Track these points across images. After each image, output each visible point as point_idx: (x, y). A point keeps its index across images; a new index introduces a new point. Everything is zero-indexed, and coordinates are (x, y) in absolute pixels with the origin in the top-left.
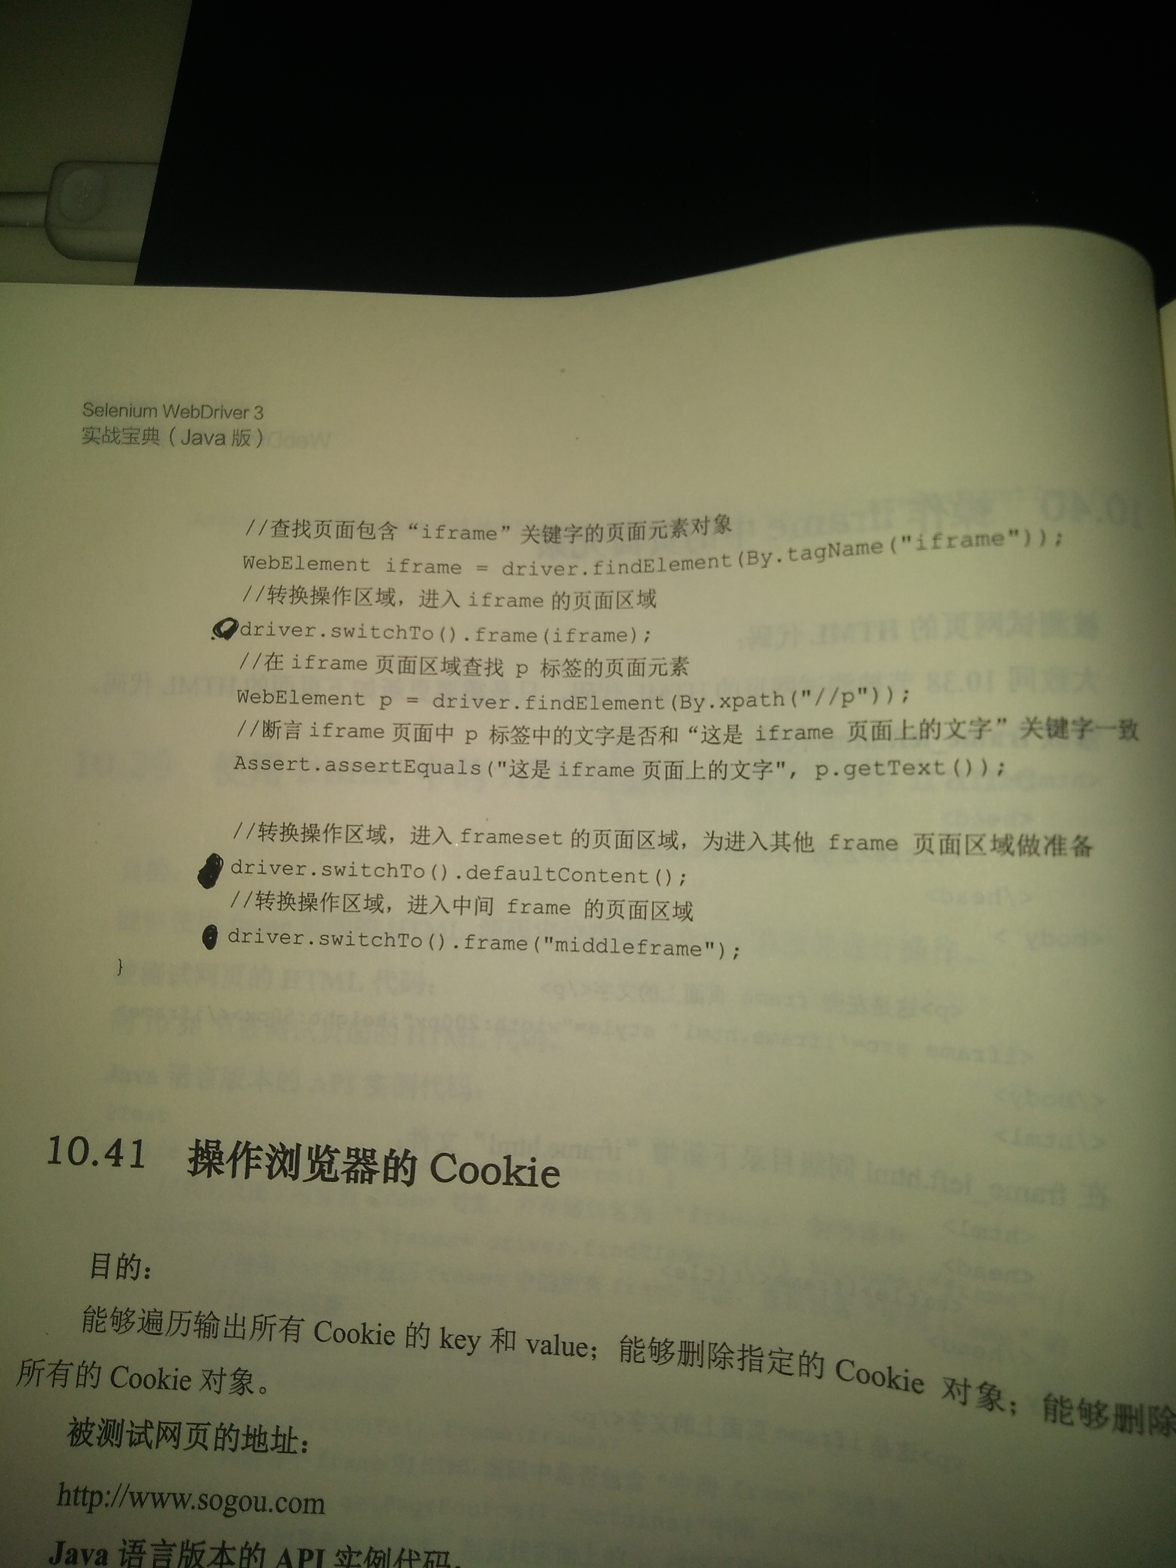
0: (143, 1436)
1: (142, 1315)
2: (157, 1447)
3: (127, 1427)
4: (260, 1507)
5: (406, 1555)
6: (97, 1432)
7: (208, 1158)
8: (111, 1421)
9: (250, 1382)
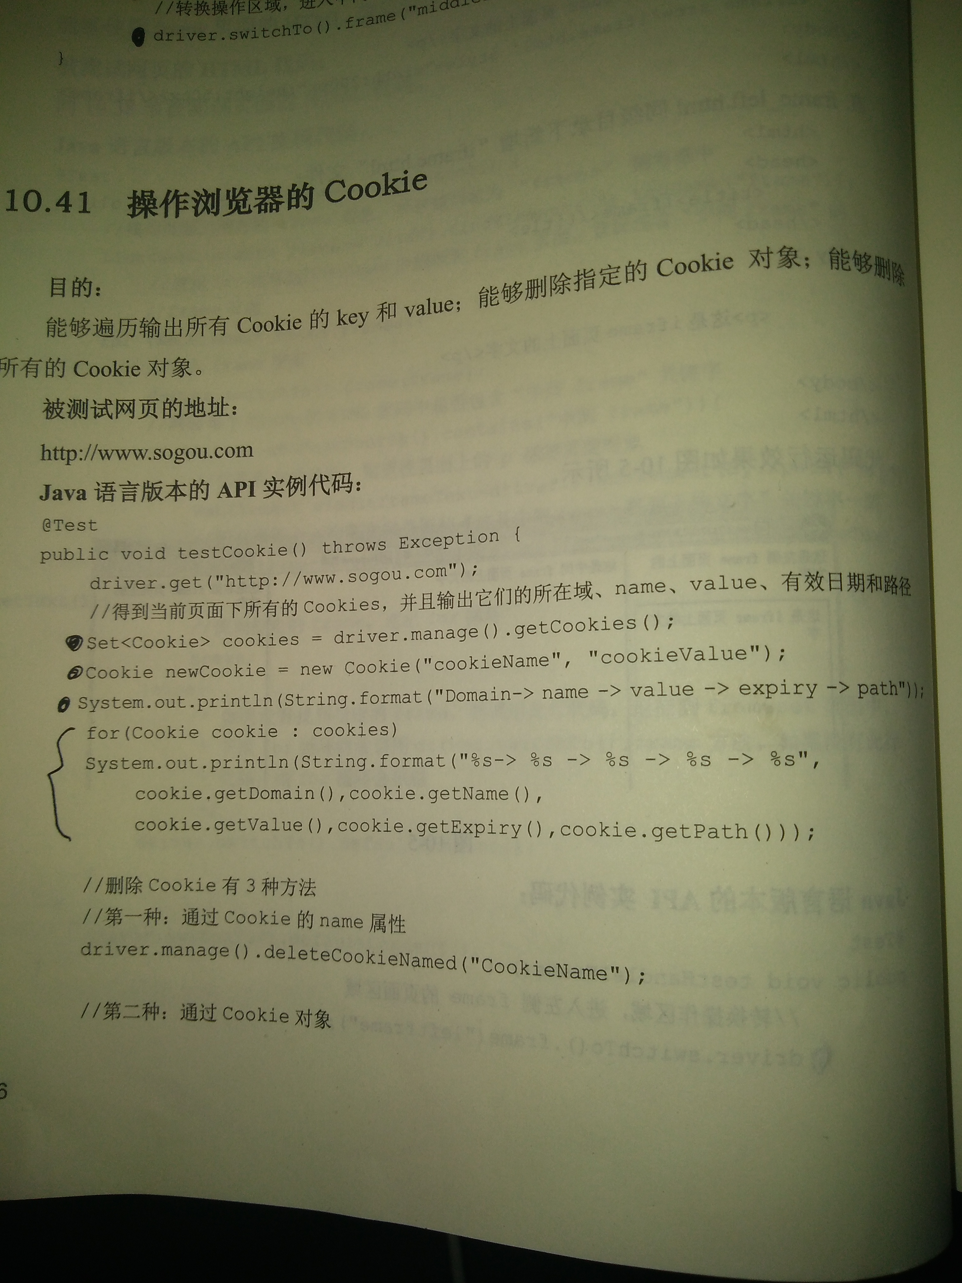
0: (104, 411)
1: (96, 323)
2: (117, 417)
3: (91, 404)
4: (202, 455)
5: (318, 479)
6: (66, 409)
7: (144, 204)
8: (77, 400)
9: (188, 367)
